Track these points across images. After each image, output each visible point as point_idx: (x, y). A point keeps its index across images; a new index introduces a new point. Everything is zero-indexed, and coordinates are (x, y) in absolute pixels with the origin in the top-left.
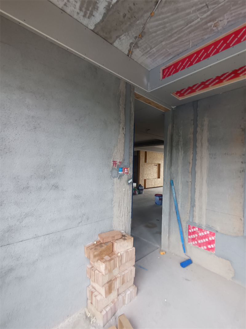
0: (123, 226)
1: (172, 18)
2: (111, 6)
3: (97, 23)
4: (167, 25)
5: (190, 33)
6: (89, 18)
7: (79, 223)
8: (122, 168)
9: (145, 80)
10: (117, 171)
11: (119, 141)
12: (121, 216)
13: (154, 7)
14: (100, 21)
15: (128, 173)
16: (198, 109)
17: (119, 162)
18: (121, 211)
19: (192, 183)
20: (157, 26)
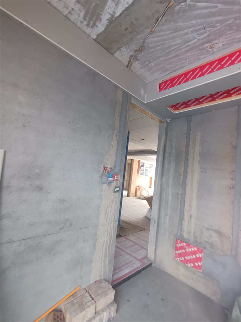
0: (109, 235)
1: (170, 36)
2: (114, 18)
3: (99, 33)
4: (166, 42)
5: (187, 51)
6: (92, 27)
7: (61, 229)
8: (112, 175)
9: (142, 92)
10: (107, 177)
11: (111, 147)
12: (107, 225)
13: (155, 24)
14: (103, 32)
15: (118, 180)
16: (191, 124)
17: (110, 169)
18: (107, 219)
19: (182, 196)
20: (156, 42)
